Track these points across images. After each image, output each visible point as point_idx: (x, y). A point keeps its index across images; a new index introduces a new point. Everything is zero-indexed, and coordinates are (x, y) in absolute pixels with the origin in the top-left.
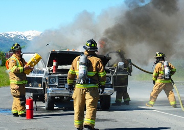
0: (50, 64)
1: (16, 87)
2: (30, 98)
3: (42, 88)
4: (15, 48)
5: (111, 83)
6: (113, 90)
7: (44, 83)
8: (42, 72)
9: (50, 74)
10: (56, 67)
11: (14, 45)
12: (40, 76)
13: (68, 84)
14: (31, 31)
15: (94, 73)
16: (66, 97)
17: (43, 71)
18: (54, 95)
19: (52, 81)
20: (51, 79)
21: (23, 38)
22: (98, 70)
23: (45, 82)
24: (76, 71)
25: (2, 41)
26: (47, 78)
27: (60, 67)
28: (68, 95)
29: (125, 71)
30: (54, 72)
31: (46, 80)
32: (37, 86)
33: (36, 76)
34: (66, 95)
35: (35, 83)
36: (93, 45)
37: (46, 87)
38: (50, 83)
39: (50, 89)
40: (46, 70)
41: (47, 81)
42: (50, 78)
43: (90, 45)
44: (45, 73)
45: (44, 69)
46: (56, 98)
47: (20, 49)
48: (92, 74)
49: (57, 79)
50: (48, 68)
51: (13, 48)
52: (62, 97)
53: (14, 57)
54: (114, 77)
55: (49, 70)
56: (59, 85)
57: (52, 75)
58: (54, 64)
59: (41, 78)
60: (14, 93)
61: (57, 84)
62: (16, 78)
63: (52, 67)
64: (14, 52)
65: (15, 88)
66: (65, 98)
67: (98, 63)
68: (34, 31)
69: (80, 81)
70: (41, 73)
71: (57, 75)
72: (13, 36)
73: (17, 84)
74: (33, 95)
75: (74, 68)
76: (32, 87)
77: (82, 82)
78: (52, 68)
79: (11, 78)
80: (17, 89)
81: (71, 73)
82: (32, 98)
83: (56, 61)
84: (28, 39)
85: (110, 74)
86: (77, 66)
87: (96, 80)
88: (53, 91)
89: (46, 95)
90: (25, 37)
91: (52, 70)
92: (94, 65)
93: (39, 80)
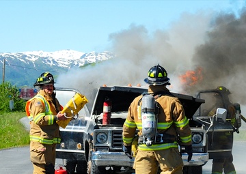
0: (98, 110)
1: (41, 148)
2: (61, 168)
3: (84, 152)
4: (44, 80)
5: (204, 145)
6: (206, 156)
7: (86, 142)
8: (84, 123)
9: (97, 127)
10: (108, 114)
11: (43, 75)
12: (79, 129)
13: (125, 144)
14: (65, 52)
15: (168, 124)
16: (125, 167)
17: (86, 122)
18: (103, 164)
19: (101, 139)
20: (99, 137)
21: (52, 64)
22: (174, 117)
23: (89, 141)
24: (137, 124)
25: (15, 68)
26: (92, 133)
27: (114, 115)
28: (129, 165)
29: (228, 124)
30: (105, 123)
31: (91, 137)
32: (75, 148)
33: (72, 130)
34: (125, 165)
35: (72, 143)
36: (160, 75)
37: (91, 150)
38: (97, 142)
39: (97, 153)
40: (90, 119)
41: (92, 139)
42: (97, 134)
43: (156, 76)
44: (88, 125)
45: (86, 118)
46: (107, 169)
47: (53, 82)
48: (164, 126)
49: (110, 137)
50: (94, 117)
51: (41, 79)
52: (117, 168)
53: (41, 96)
54: (209, 133)
55: (96, 121)
56: (113, 145)
57: (101, 129)
58: (106, 109)
59: (82, 134)
60: (36, 158)
61: (109, 145)
62: (43, 133)
63: (102, 114)
64: (42, 86)
65: (39, 150)
66: (122, 168)
67: (173, 106)
68: (71, 51)
69: (146, 140)
70: (82, 125)
71: (110, 129)
72: (33, 59)
73: (43, 144)
74: (68, 163)
75: (133, 118)
76: (66, 148)
77: (149, 142)
78: (101, 116)
79: (32, 131)
80: (43, 153)
81: (128, 126)
82: (64, 169)
83: (108, 105)
84: (60, 65)
85: (201, 129)
86: (139, 115)
87: (173, 136)
88: (102, 157)
89: (89, 163)
90: (54, 62)
91: (101, 121)
92: (167, 111)
93: (78, 137)
